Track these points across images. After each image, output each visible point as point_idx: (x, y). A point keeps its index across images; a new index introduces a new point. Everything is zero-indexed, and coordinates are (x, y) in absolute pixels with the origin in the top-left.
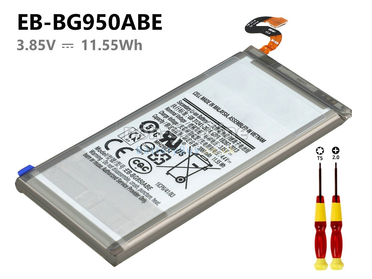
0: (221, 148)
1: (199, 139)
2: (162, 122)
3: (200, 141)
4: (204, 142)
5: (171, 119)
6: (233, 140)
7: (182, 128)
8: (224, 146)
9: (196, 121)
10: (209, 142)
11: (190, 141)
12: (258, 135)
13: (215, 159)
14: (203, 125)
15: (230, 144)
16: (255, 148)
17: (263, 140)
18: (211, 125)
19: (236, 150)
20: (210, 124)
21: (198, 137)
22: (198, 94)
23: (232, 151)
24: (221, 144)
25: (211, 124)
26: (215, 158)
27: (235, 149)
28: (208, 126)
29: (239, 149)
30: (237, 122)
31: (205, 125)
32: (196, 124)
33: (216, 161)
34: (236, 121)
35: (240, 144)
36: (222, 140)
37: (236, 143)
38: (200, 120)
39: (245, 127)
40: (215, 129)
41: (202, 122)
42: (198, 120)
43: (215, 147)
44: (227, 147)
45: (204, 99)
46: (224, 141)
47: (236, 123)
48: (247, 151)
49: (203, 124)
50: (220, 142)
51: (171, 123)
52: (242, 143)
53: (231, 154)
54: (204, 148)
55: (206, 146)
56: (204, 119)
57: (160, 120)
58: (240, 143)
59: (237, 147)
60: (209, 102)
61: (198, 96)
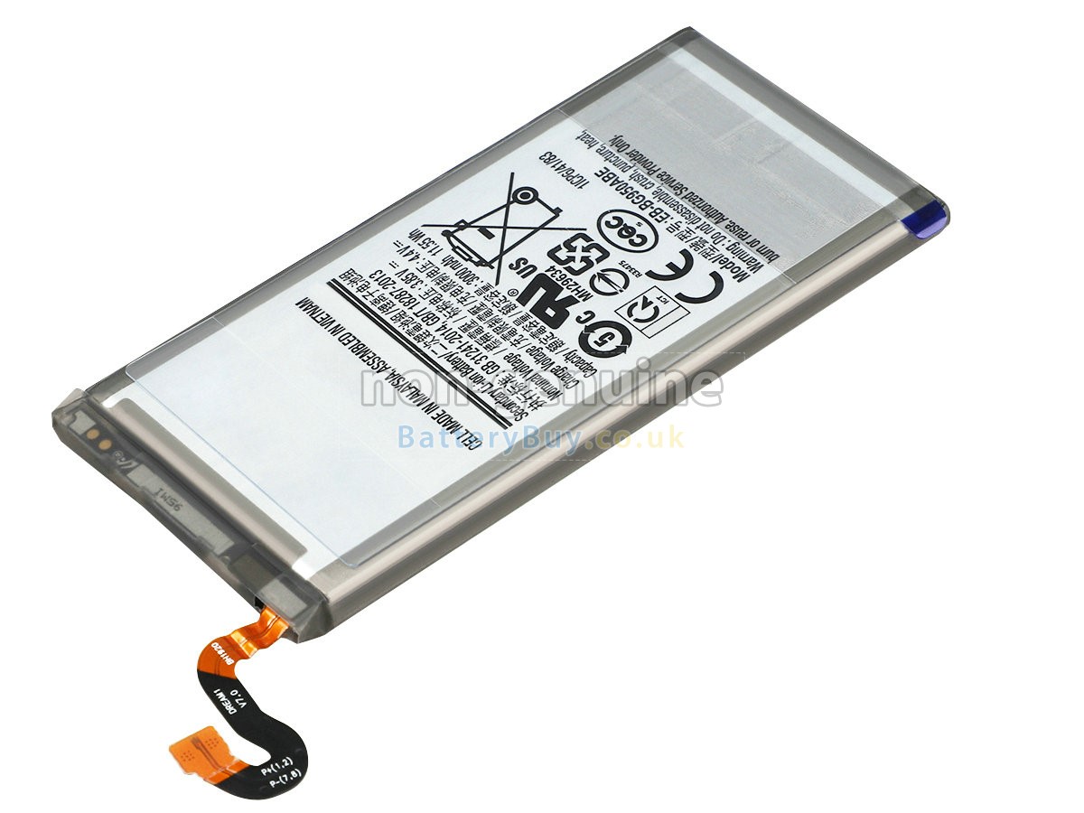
0: (417, 280)
1: (472, 305)
2: (570, 353)
3: (469, 301)
4: (459, 297)
5: (547, 363)
6: (382, 303)
7: (517, 337)
8: (407, 287)
9: (478, 358)
10: (446, 297)
11: (496, 299)
12: (314, 318)
13: (434, 252)
14: (460, 348)
15: (391, 293)
16: (329, 283)
17: (306, 305)
18: (437, 348)
19: (378, 275)
20: (441, 351)
21: (474, 313)
22: (467, 442)
23: (390, 273)
24: (415, 293)
25: (437, 352)
26: (434, 254)
27: (380, 280)
28: (446, 343)
29: (371, 280)
30: (365, 358)
31: (452, 348)
32: (478, 350)
33: (432, 246)
34: (369, 358)
35: (365, 293)
36: (411, 305)
37: (376, 295)
38: (467, 361)
39: (346, 342)
40: (429, 335)
41: (462, 356)
42: (473, 361)
43: (433, 285)
44: (400, 284)
45: (452, 425)
46: (407, 300)
47: (371, 355)
48: (349, 274)
49: (459, 350)
50: (419, 299)
51: (546, 351)
52: (359, 295)
53: (393, 265)
54: (460, 282)
55: (457, 287)
56: (458, 364)
57: (575, 360)
58: (364, 296)
59: (374, 286)
60: (439, 416)
61: (468, 435)
